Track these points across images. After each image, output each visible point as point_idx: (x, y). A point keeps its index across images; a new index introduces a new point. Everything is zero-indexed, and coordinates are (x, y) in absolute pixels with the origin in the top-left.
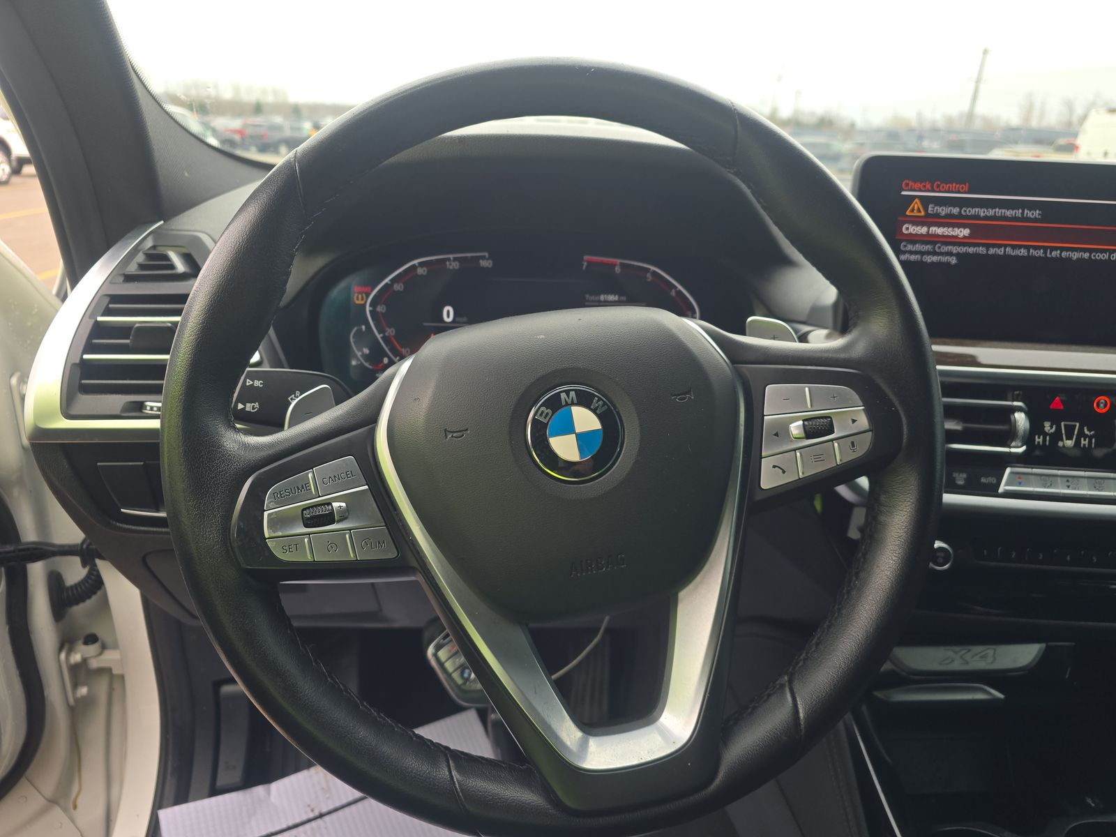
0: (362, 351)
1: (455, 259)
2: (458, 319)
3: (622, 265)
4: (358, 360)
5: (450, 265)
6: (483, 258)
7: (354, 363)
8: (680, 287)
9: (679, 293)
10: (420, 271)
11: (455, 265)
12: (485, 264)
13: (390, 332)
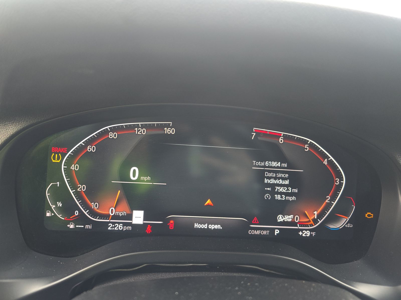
0: (56, 205)
1: (143, 126)
2: (142, 178)
3: (285, 137)
4: (52, 212)
5: (138, 131)
6: (168, 126)
7: (48, 214)
8: (332, 158)
9: (330, 162)
10: (112, 135)
11: (143, 132)
12: (169, 131)
13: (82, 188)
